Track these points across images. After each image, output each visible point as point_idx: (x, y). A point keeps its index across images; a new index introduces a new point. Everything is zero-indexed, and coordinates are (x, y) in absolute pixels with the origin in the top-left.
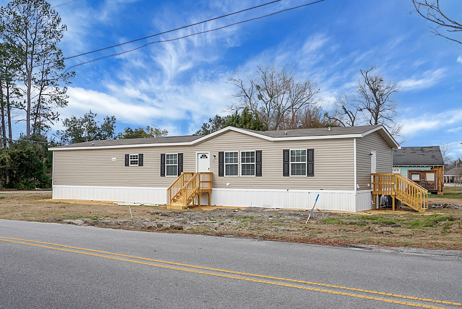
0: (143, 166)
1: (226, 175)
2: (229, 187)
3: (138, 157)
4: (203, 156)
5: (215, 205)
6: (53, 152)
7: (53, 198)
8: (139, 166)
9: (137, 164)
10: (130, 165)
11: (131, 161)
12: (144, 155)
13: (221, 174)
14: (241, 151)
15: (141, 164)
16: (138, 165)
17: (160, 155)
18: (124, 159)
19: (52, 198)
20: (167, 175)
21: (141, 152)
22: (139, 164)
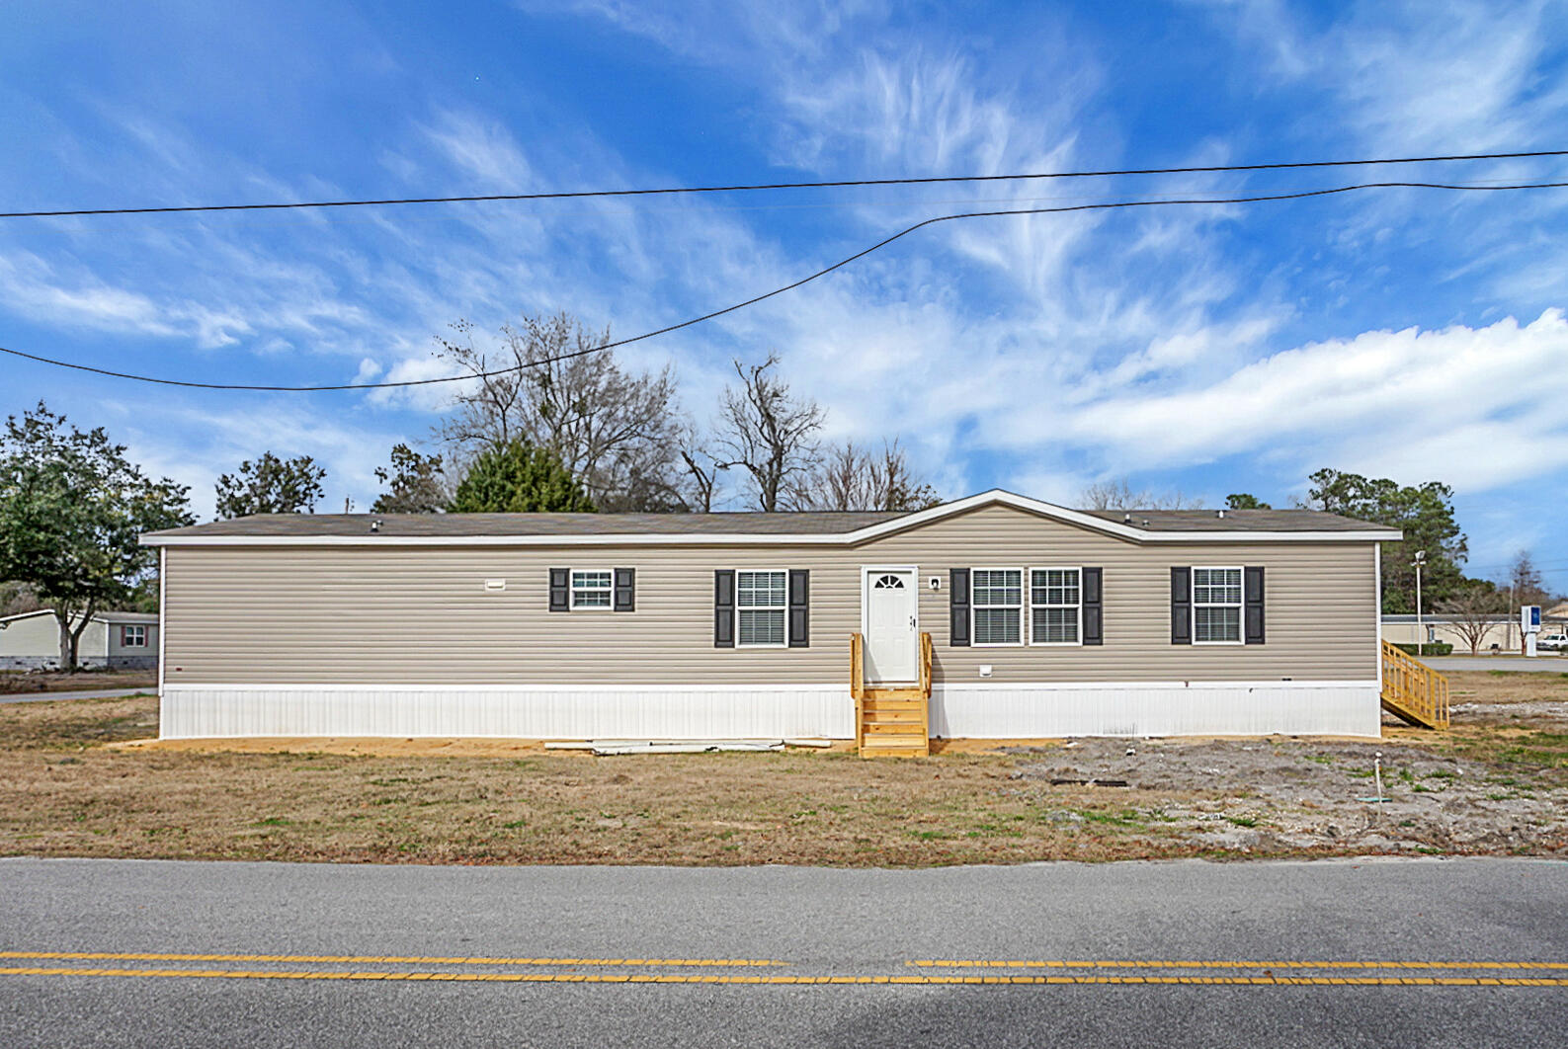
0: (633, 610)
1: (976, 641)
2: (986, 679)
3: (613, 580)
4: (885, 579)
5: (939, 737)
6: (163, 552)
7: (162, 737)
8: (615, 610)
9: (608, 603)
10: (571, 608)
11: (576, 594)
12: (637, 574)
13: (959, 638)
14: (1031, 569)
15: (626, 603)
16: (612, 607)
17: (713, 574)
18: (548, 586)
19: (156, 736)
20: (741, 642)
21: (625, 560)
22: (616, 604)
